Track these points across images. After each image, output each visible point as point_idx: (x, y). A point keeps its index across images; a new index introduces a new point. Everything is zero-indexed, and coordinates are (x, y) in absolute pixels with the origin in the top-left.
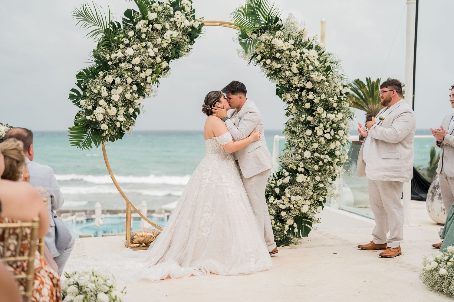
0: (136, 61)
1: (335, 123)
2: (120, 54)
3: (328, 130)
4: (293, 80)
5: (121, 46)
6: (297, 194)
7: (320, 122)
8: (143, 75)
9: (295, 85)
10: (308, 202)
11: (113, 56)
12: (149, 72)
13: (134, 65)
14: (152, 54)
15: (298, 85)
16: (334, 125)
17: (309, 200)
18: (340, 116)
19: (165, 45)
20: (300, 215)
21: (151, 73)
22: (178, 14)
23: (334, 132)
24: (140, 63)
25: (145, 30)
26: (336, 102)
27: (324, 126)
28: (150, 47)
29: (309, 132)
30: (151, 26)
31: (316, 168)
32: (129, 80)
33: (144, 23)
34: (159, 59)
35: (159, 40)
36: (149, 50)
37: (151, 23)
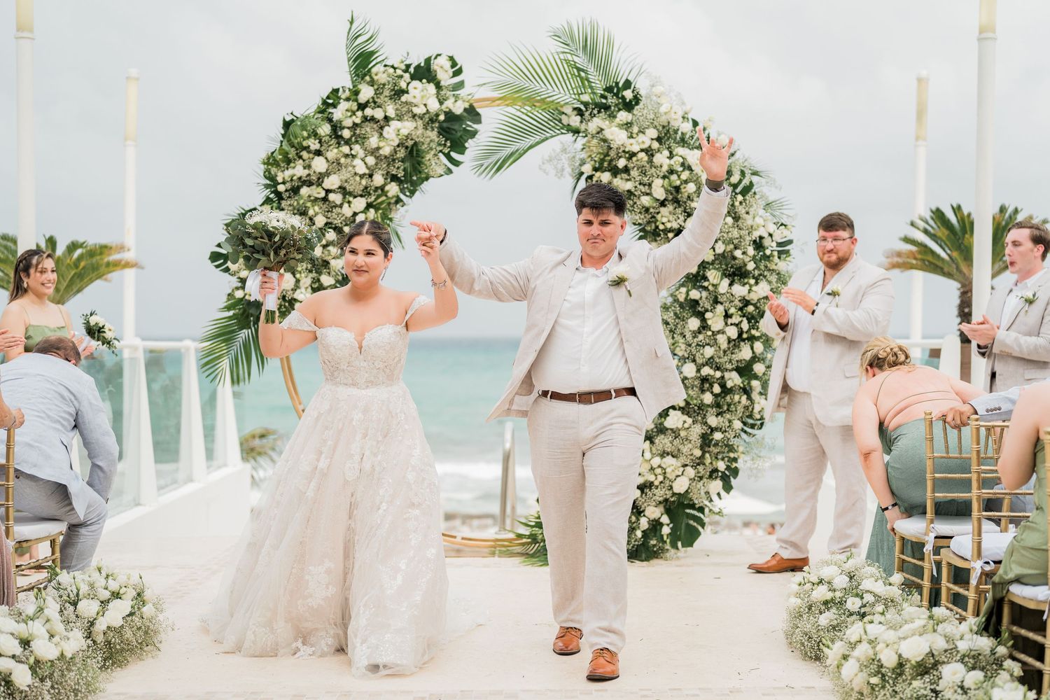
0: (332, 182)
1: (752, 304)
2: (298, 170)
3: (736, 319)
4: (660, 215)
5: (305, 154)
6: (668, 454)
7: (716, 301)
8: (347, 211)
9: (663, 223)
10: (691, 472)
11: (288, 173)
12: (359, 204)
13: (328, 191)
14: (362, 169)
15: (669, 225)
16: (751, 309)
17: (692, 467)
18: (762, 289)
19: (386, 151)
20: (672, 497)
21: (365, 205)
22: (415, 88)
23: (749, 322)
24: (340, 187)
25: (348, 122)
26: (754, 258)
27: (726, 311)
28: (359, 156)
29: (694, 323)
30: (359, 114)
31: (708, 398)
32: (320, 221)
33: (346, 108)
34: (378, 180)
35: (374, 141)
36: (357, 162)
37: (362, 107)
